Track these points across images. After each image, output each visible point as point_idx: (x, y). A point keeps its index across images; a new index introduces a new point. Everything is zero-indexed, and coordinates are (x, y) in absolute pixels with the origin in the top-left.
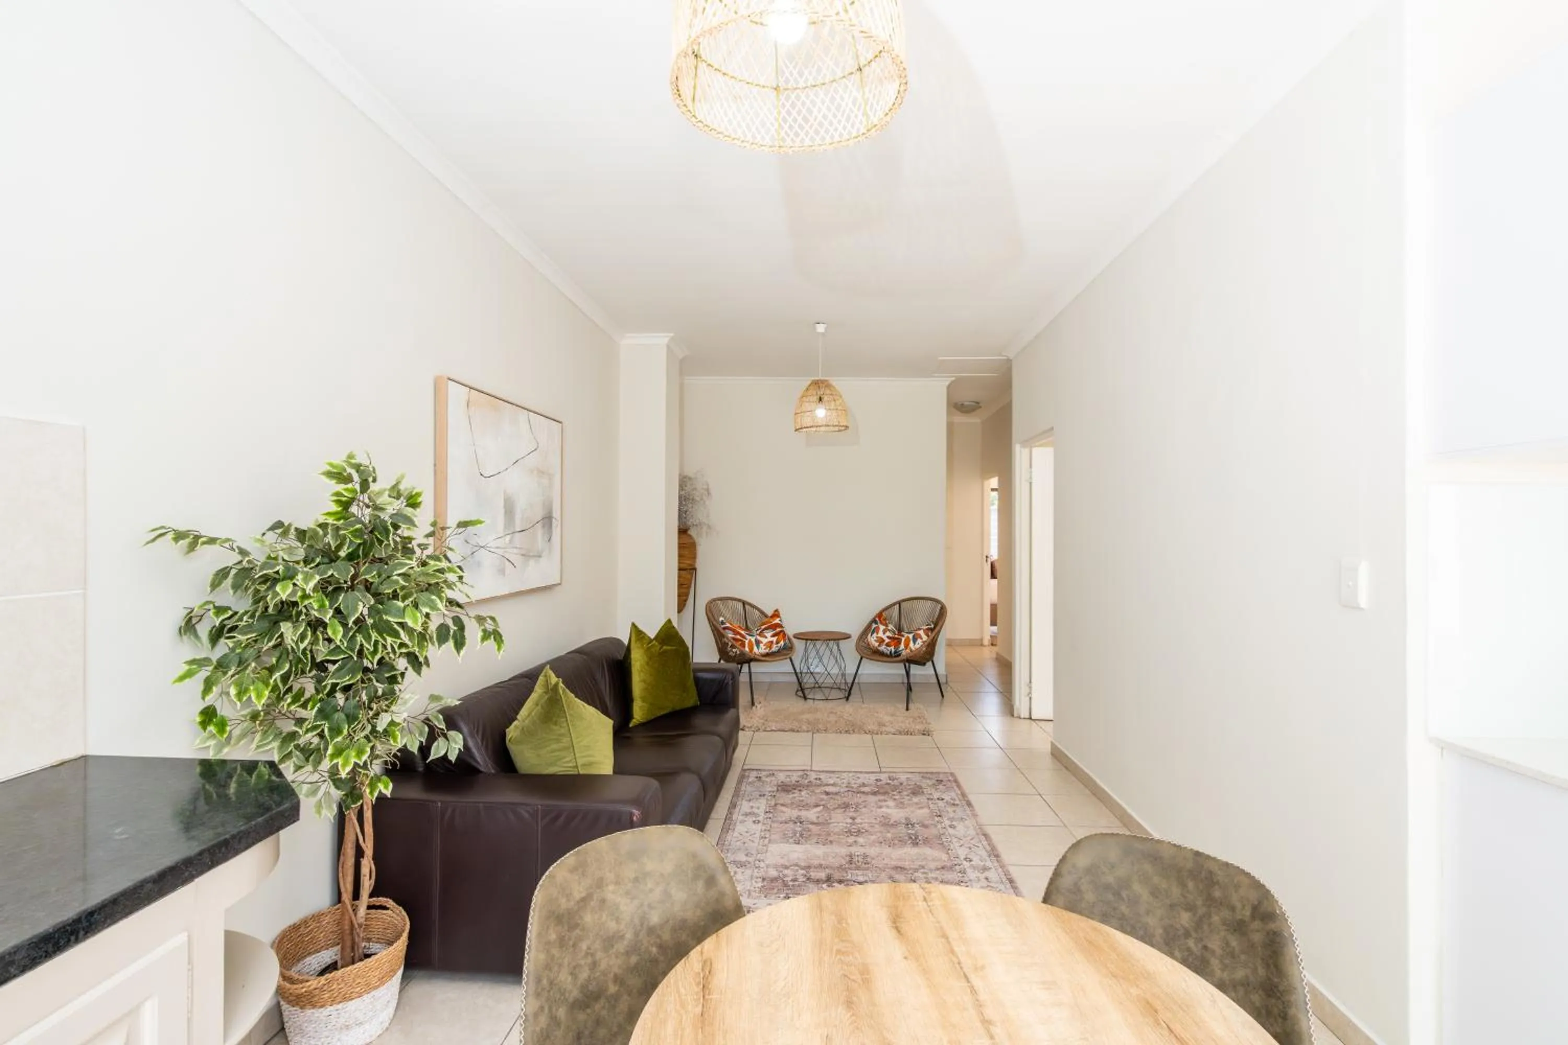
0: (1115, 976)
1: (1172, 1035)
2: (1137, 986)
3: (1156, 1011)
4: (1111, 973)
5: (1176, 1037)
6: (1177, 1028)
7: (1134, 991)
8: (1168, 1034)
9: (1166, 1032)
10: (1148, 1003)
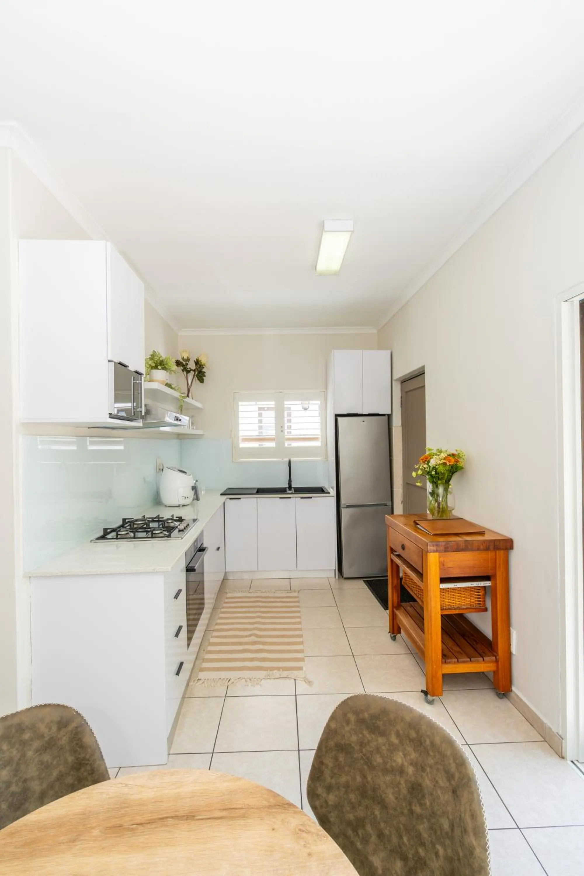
0: (74, 841)
1: (144, 825)
2: (93, 828)
3: (121, 826)
4: (70, 842)
5: (147, 823)
6: (139, 819)
7: (96, 832)
8: (142, 828)
9: (141, 828)
10: (111, 828)
